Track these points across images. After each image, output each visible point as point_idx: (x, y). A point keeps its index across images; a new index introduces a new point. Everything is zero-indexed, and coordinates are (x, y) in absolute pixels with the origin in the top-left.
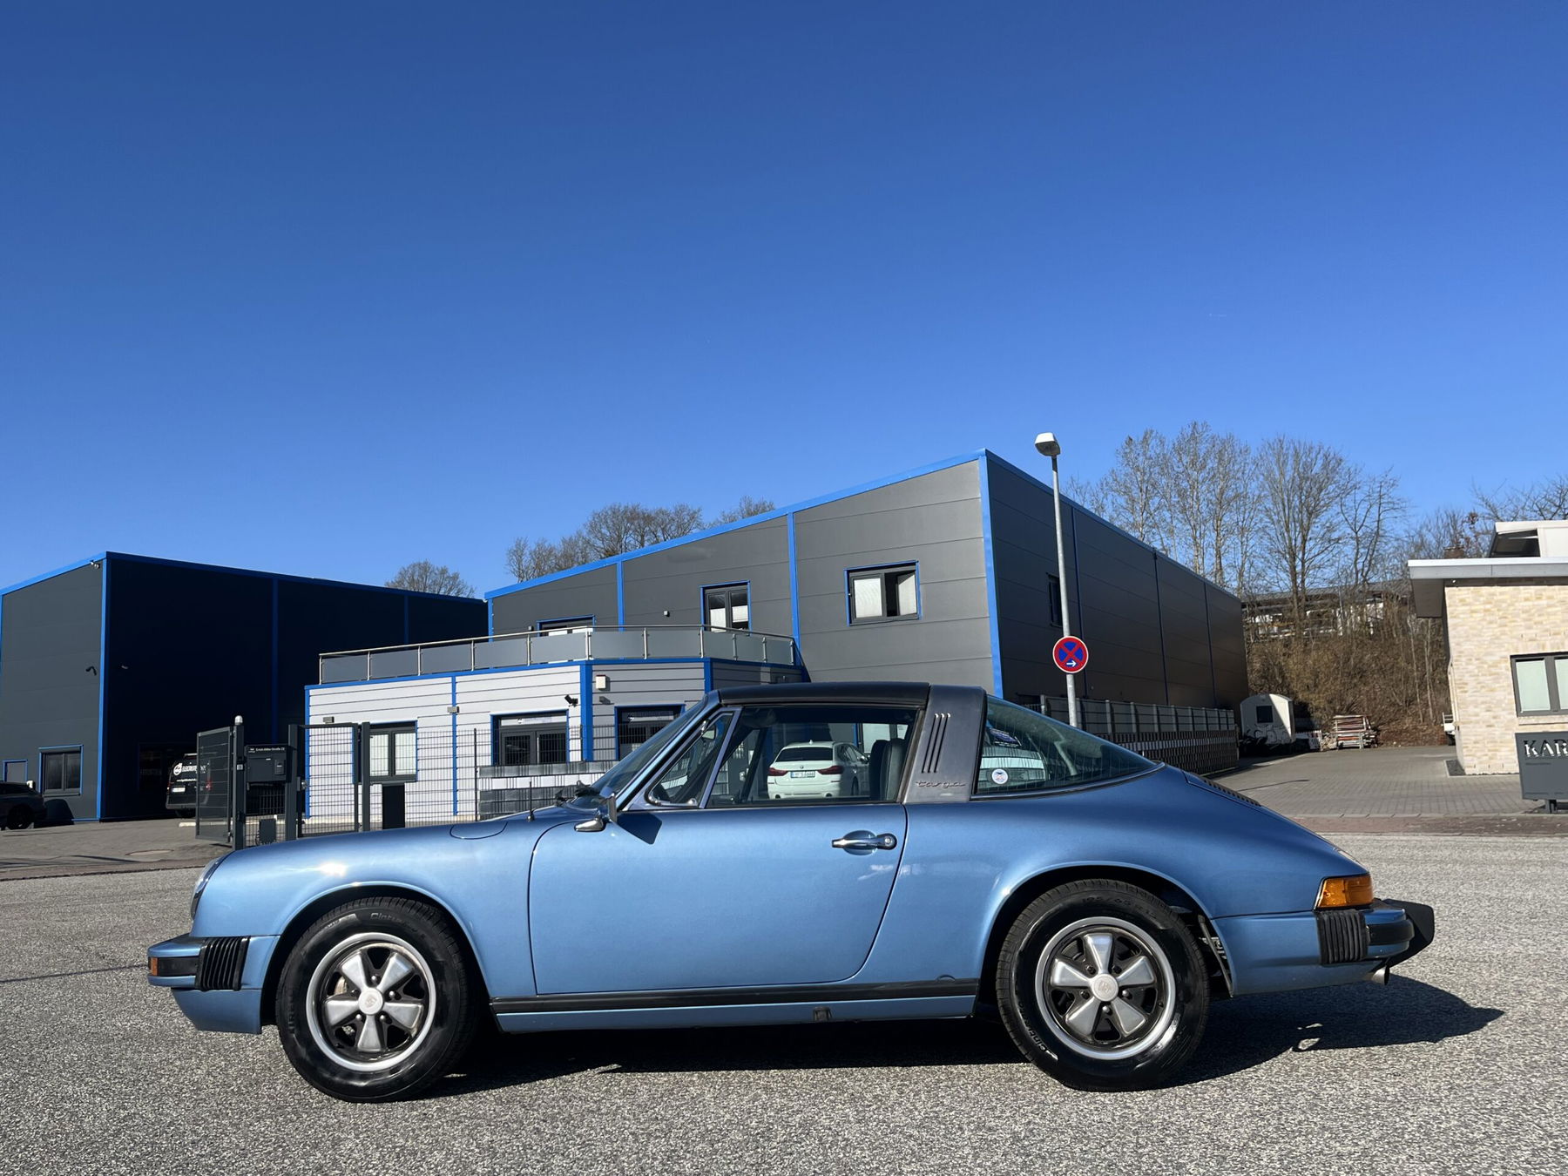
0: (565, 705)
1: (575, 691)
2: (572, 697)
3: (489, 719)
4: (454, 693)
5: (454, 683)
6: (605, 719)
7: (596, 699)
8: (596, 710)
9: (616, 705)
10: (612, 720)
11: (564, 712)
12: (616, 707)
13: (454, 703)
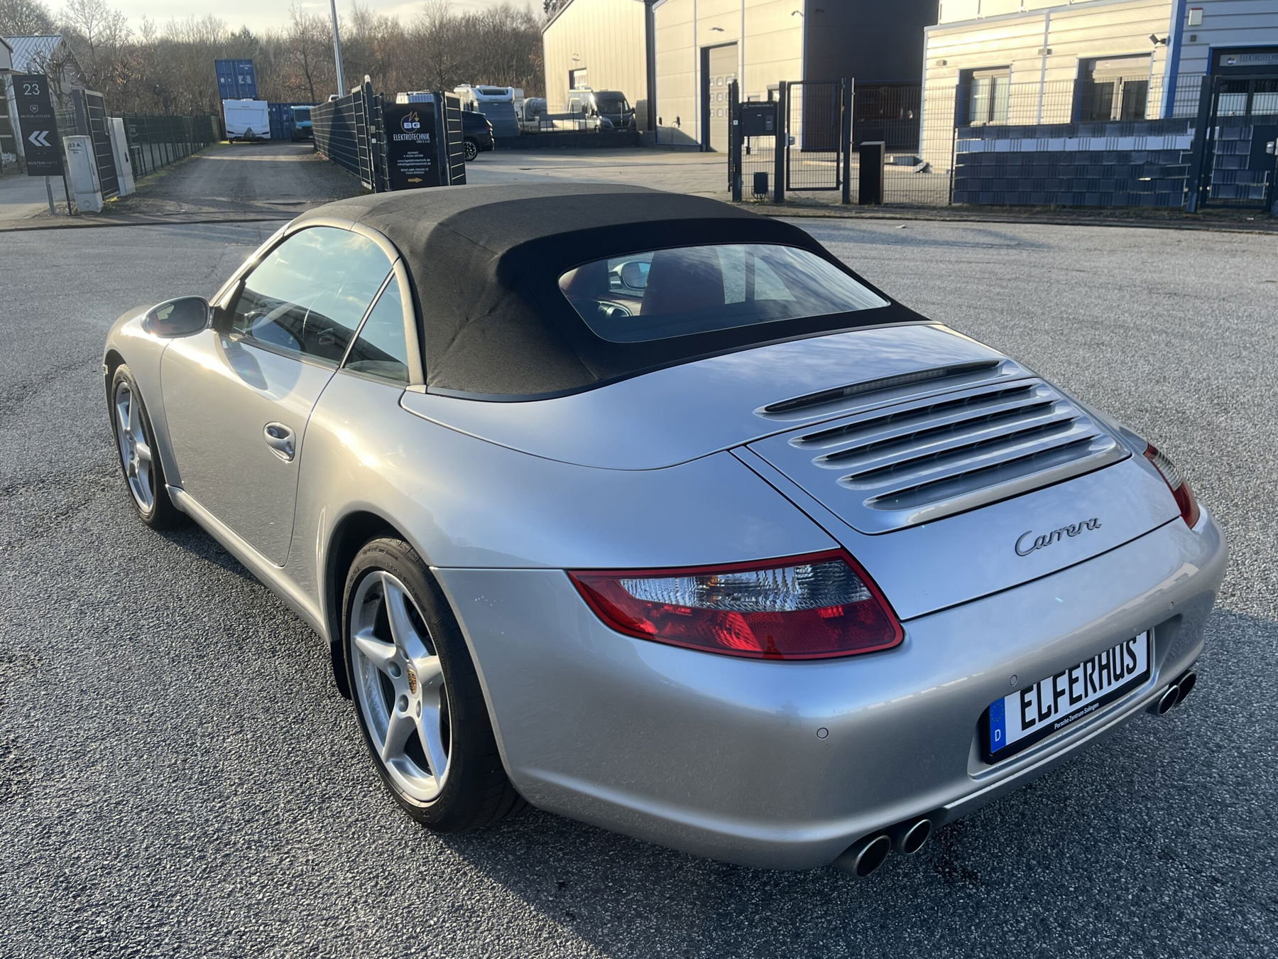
0: (1150, 47)
1: (1165, 28)
2: (1159, 37)
3: (1076, 62)
4: (1047, 33)
5: (1048, 21)
6: (1197, 65)
7: (1186, 38)
8: (1185, 53)
9: (1213, 45)
10: (1203, 66)
11: (1149, 54)
12: (1210, 48)
13: (1046, 44)
